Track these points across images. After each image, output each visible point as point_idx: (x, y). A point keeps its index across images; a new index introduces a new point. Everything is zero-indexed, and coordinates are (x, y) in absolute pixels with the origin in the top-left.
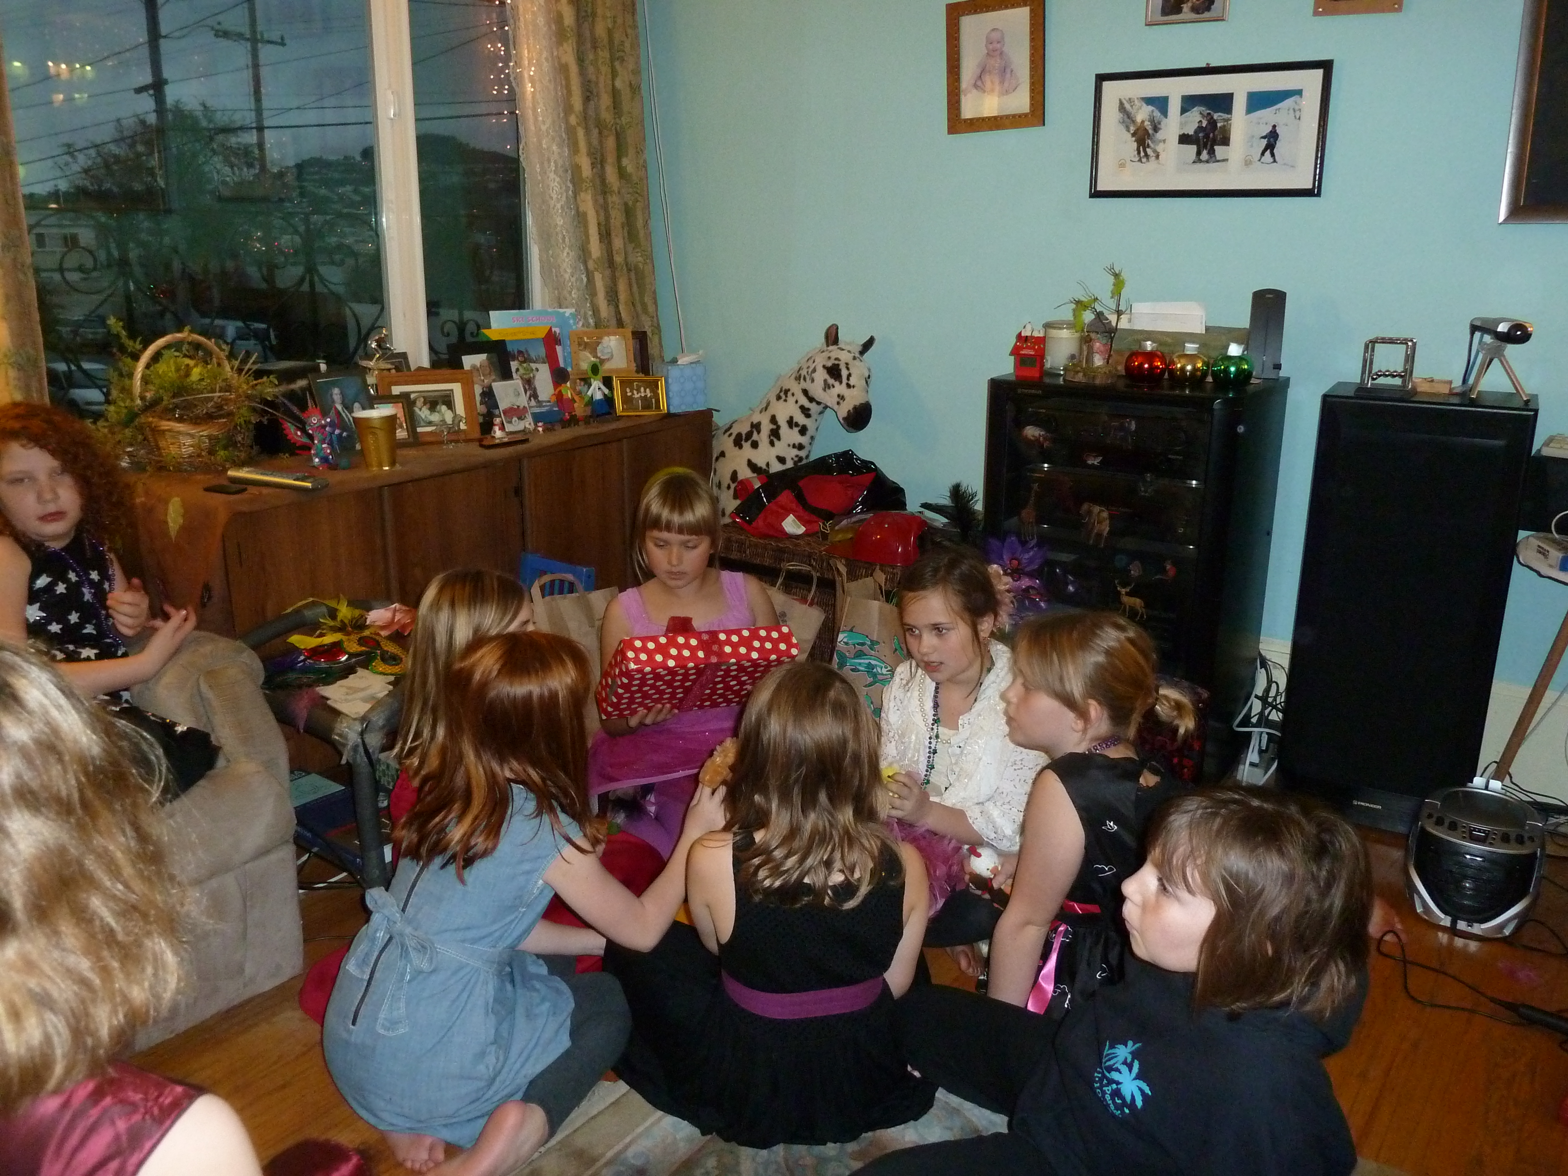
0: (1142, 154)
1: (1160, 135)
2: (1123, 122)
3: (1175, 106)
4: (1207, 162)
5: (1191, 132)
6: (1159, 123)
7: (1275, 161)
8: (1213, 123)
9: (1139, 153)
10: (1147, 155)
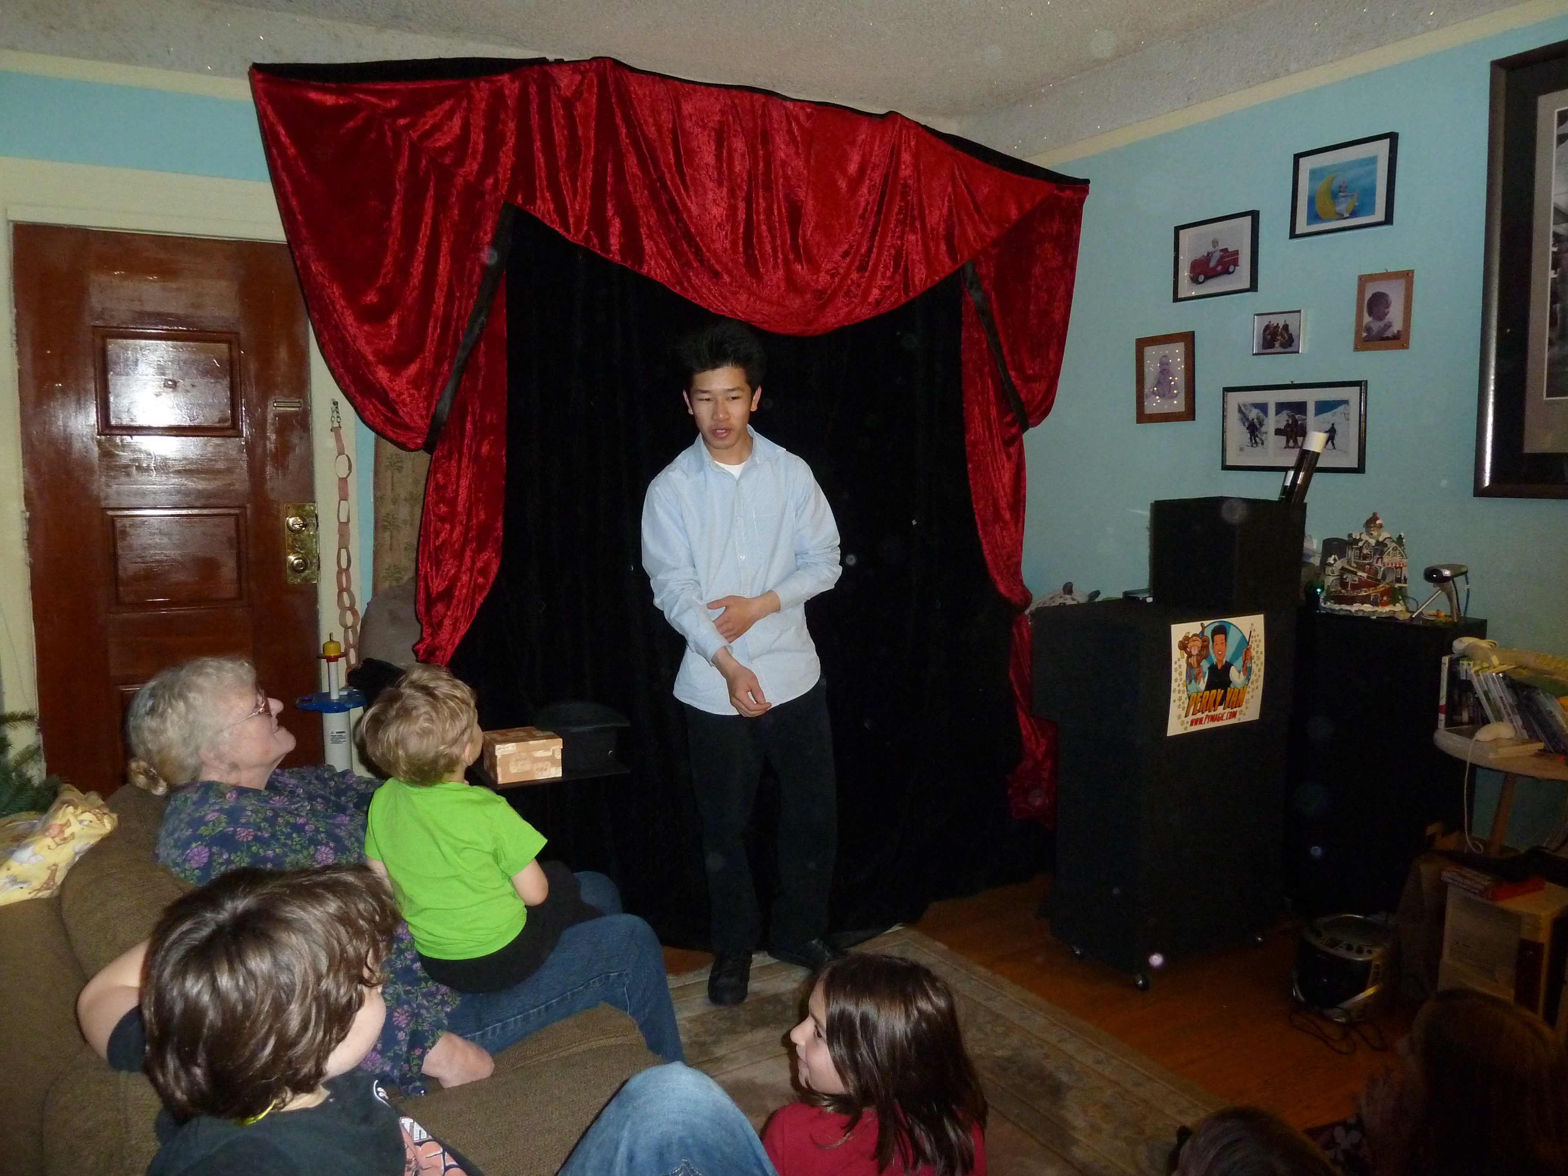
1: (1263, 429)
2: (1241, 419)
3: (1272, 410)
5: (1283, 428)
6: (1263, 421)
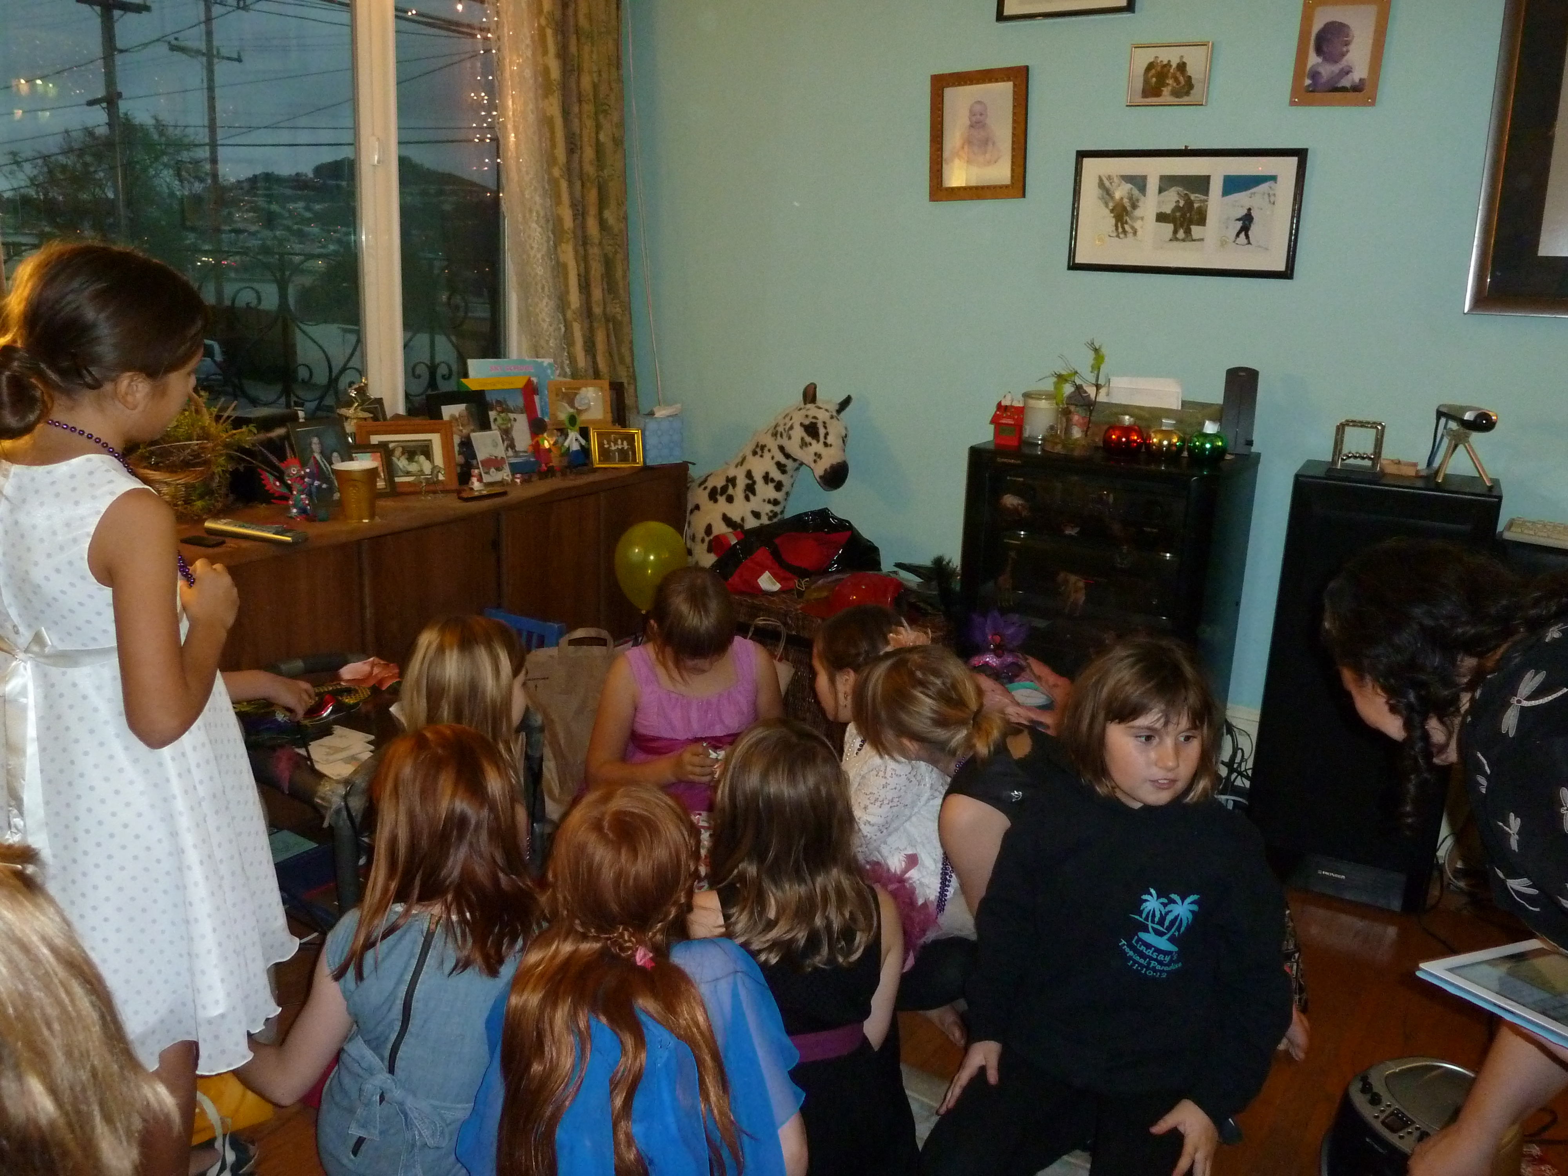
0: (1120, 230)
1: (1138, 213)
2: (1102, 198)
3: (1153, 185)
4: (1183, 240)
5: (1168, 211)
6: (1138, 200)
7: (1249, 243)
8: (1189, 203)
10: (1125, 232)
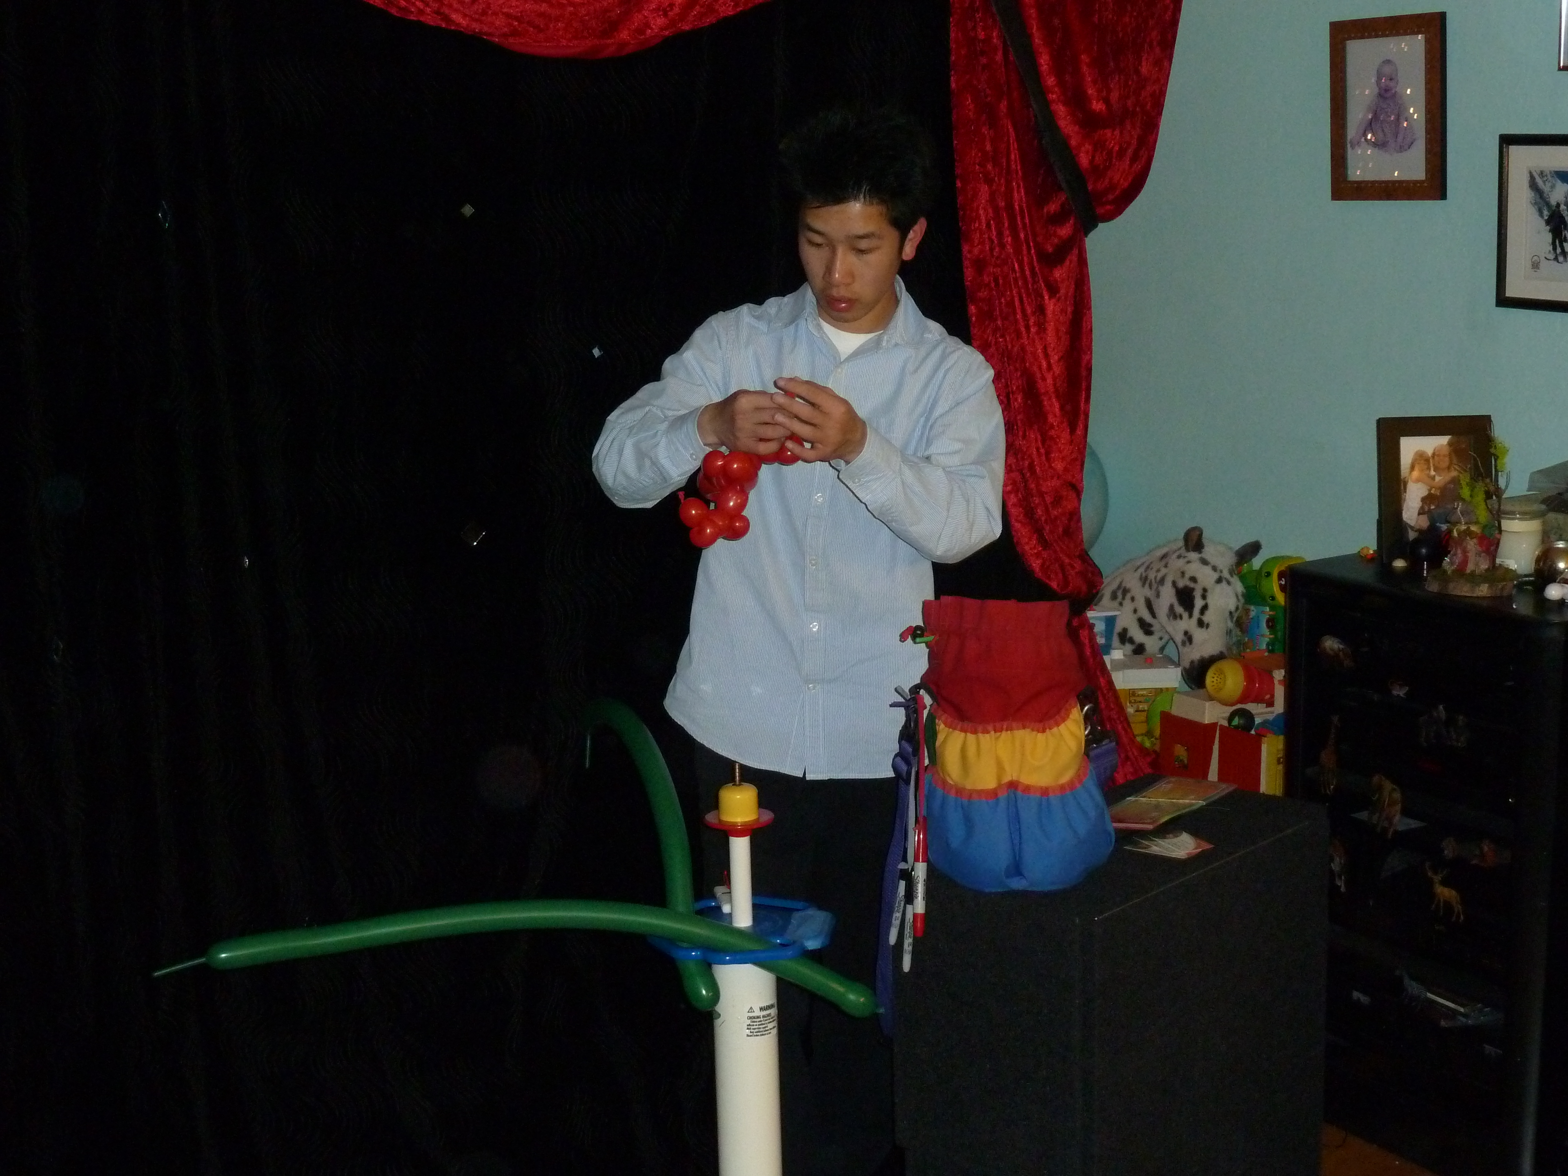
2: (1536, 203)
9: (1555, 249)
10: (1563, 252)
